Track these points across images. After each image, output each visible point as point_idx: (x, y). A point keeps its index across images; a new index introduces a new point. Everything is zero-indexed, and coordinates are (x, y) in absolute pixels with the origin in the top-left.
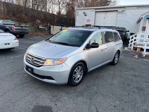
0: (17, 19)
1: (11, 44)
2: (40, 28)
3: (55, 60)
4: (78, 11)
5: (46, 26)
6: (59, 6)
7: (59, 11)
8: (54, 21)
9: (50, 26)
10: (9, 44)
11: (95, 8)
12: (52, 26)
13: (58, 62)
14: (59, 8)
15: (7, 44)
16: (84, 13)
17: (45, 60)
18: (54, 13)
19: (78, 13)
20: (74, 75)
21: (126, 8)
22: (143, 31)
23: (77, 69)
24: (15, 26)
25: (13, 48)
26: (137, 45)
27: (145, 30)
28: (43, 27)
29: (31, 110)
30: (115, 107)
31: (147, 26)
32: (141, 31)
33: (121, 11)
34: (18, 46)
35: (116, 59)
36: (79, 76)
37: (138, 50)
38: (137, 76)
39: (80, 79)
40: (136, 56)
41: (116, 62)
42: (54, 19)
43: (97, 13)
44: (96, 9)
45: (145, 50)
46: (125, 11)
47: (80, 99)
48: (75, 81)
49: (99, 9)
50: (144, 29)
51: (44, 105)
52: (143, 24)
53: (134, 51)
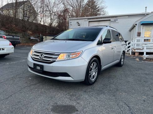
0: (6, 29)
1: (5, 49)
2: (32, 39)
3: (70, 54)
4: (71, 21)
5: (38, 37)
6: (51, 17)
7: (51, 22)
8: (46, 32)
9: (42, 37)
10: (4, 49)
11: (88, 17)
12: (44, 37)
13: (73, 56)
14: (51, 19)
15: (1, 49)
16: (78, 23)
17: (58, 55)
18: (45, 24)
19: (71, 23)
20: (90, 72)
21: (118, 17)
22: (139, 37)
23: (92, 64)
24: (6, 35)
25: (8, 54)
26: (135, 50)
27: (140, 36)
28: (34, 38)
29: (50, 110)
30: (144, 101)
31: (141, 32)
32: (137, 37)
33: (113, 20)
34: (13, 52)
35: (122, 60)
36: (94, 73)
37: (137, 54)
38: (149, 74)
39: (95, 77)
40: (138, 59)
41: (122, 63)
42: (46, 30)
43: (90, 23)
44: (89, 19)
45: (145, 54)
46: (117, 20)
47: (102, 96)
48: (91, 79)
49: (92, 18)
50: (139, 34)
51: (64, 104)
52: (138, 30)
53: (133, 55)
